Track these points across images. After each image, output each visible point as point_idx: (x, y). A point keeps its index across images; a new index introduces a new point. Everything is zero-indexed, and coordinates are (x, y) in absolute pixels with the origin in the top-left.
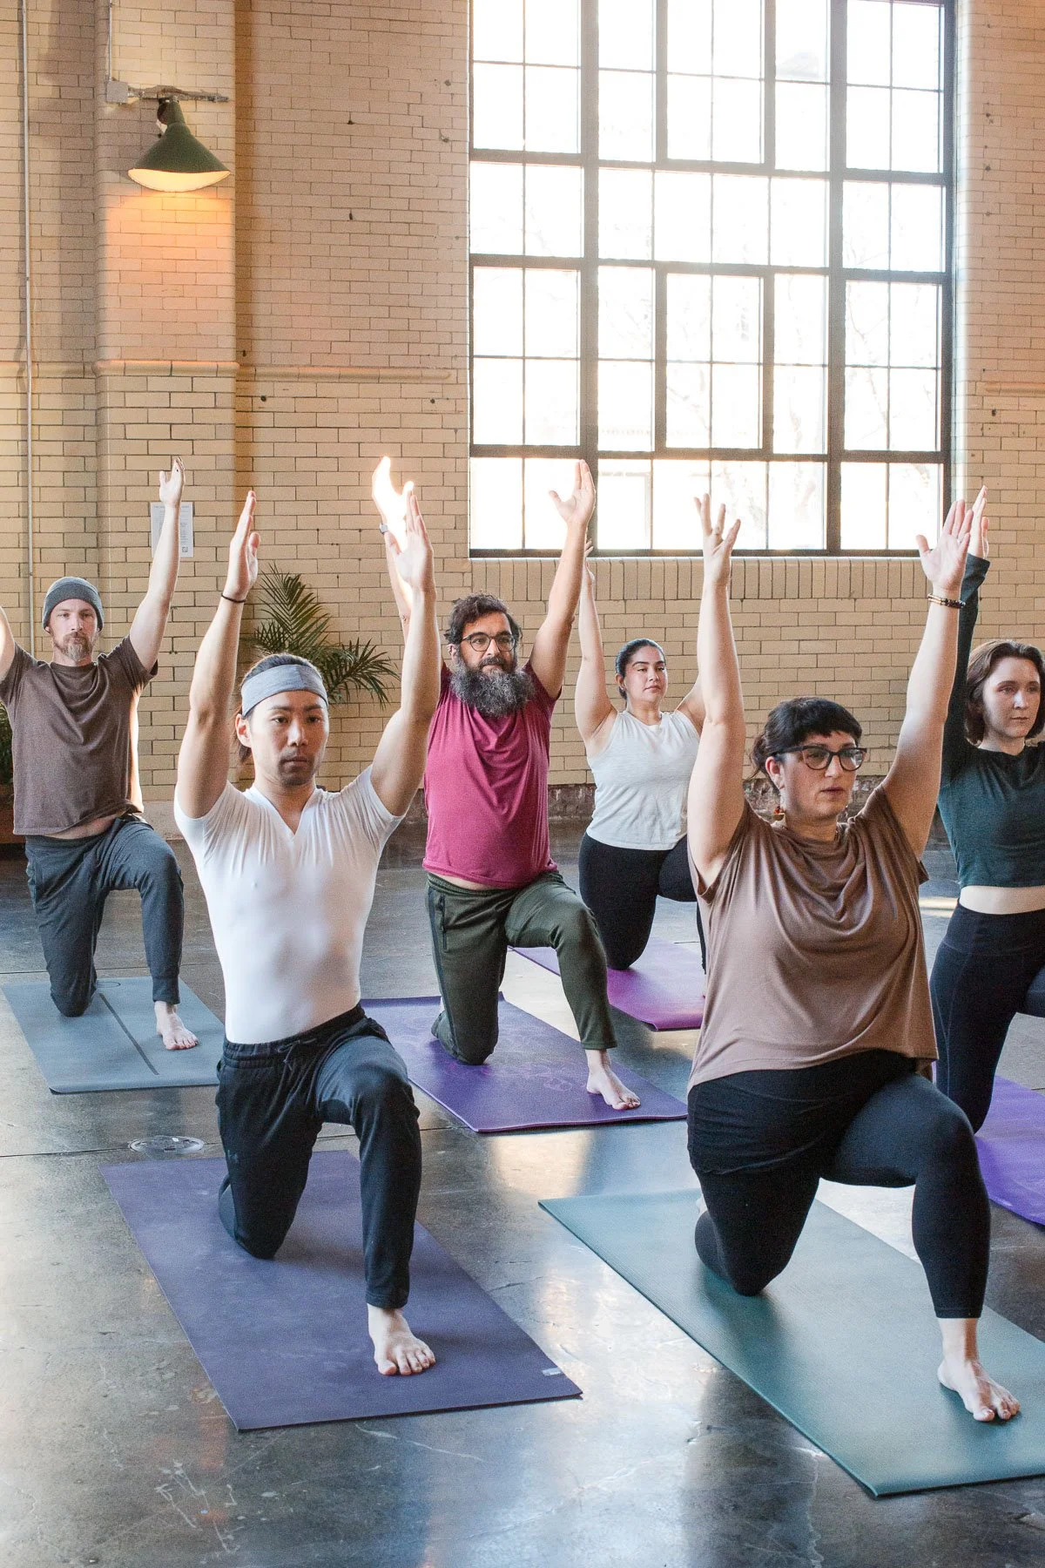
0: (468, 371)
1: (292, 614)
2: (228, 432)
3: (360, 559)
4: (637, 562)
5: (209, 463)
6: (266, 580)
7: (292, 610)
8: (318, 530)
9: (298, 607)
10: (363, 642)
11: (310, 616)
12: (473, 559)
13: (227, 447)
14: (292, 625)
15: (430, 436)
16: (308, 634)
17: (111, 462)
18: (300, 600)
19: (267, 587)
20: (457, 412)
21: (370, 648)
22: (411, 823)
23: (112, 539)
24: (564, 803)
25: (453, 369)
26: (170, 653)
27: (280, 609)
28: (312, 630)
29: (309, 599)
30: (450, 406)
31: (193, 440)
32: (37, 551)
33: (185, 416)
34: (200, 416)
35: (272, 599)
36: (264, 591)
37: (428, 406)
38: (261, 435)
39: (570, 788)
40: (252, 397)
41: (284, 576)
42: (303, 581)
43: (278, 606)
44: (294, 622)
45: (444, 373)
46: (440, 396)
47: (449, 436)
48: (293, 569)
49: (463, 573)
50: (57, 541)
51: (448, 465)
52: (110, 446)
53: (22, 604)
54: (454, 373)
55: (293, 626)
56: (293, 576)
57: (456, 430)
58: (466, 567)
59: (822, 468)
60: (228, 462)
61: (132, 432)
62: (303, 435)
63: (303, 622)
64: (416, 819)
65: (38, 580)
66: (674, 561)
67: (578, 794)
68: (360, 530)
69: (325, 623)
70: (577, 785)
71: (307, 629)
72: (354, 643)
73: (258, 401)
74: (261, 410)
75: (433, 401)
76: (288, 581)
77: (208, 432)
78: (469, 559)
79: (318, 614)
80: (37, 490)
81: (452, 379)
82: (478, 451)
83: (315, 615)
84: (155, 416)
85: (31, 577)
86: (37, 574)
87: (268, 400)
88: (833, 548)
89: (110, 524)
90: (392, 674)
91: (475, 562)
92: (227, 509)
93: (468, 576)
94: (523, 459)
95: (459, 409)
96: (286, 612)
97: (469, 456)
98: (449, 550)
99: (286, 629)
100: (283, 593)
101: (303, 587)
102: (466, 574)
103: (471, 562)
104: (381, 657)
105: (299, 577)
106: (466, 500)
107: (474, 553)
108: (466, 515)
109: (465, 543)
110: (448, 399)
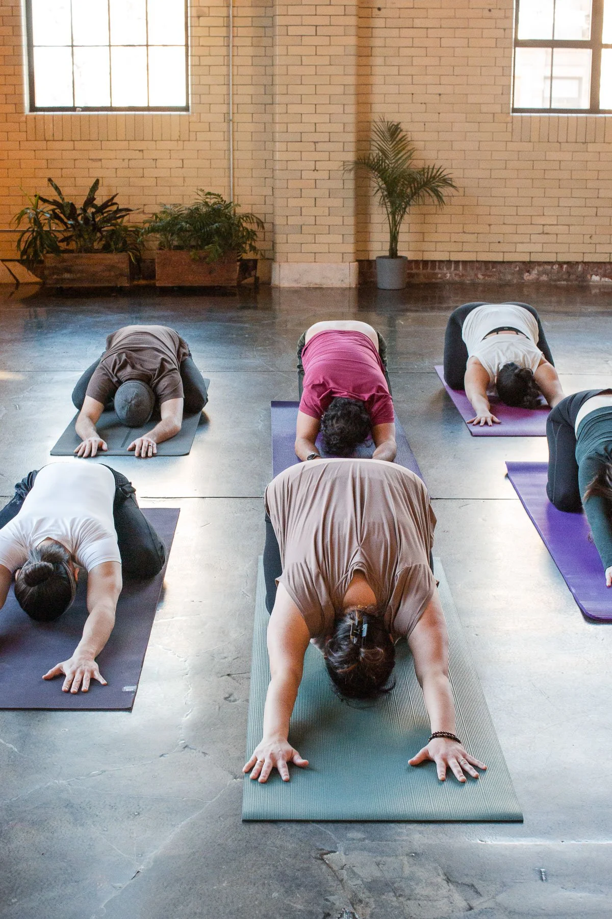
1: (392, 147)
2: (353, 31)
3: (439, 113)
5: (340, 51)
6: (376, 125)
7: (392, 146)
8: (413, 94)
9: (395, 144)
10: (437, 167)
11: (404, 149)
12: (515, 114)
13: (352, 41)
15: (486, 33)
16: (401, 161)
17: (278, 50)
18: (397, 139)
19: (375, 130)
20: (506, 18)
21: (441, 170)
22: (468, 282)
23: (278, 99)
24: (569, 273)
26: (314, 171)
27: (383, 143)
28: (403, 158)
29: (403, 139)
30: (501, 14)
31: (330, 36)
32: (236, 106)
33: (325, 21)
34: (334, 21)
35: (378, 137)
36: (373, 133)
37: (486, 13)
38: (377, 32)
39: (573, 264)
40: (371, 8)
41: (389, 124)
42: (402, 126)
43: (382, 142)
44: (393, 153)
46: (495, 7)
47: (500, 33)
48: (395, 119)
49: (507, 123)
50: (248, 99)
51: (499, 52)
52: (278, 40)
53: (226, 139)
55: (392, 155)
56: (396, 124)
57: (505, 30)
58: (509, 119)
60: (352, 50)
61: (292, 30)
62: (404, 32)
63: (398, 153)
64: (471, 280)
65: (236, 124)
67: (578, 268)
68: (440, 95)
69: (411, 154)
70: (577, 263)
71: (400, 158)
72: (431, 167)
73: (376, 11)
74: (376, 16)
75: (490, 10)
76: (392, 126)
77: (341, 30)
78: (511, 114)
79: (409, 148)
80: (235, 67)
82: (519, 44)
83: (406, 149)
84: (307, 20)
85: (231, 122)
86: (236, 120)
87: (382, 10)
89: (278, 89)
90: (454, 187)
91: (515, 116)
92: (351, 80)
93: (510, 125)
94: (553, 49)
95: (507, 15)
96: (388, 147)
97: (513, 47)
98: (498, 108)
99: (387, 157)
100: (387, 134)
101: (401, 131)
102: (509, 124)
103: (512, 116)
104: (446, 177)
105: (399, 123)
106: (510, 76)
107: (515, 110)
108: (510, 86)
109: (509, 104)
110: (500, 9)
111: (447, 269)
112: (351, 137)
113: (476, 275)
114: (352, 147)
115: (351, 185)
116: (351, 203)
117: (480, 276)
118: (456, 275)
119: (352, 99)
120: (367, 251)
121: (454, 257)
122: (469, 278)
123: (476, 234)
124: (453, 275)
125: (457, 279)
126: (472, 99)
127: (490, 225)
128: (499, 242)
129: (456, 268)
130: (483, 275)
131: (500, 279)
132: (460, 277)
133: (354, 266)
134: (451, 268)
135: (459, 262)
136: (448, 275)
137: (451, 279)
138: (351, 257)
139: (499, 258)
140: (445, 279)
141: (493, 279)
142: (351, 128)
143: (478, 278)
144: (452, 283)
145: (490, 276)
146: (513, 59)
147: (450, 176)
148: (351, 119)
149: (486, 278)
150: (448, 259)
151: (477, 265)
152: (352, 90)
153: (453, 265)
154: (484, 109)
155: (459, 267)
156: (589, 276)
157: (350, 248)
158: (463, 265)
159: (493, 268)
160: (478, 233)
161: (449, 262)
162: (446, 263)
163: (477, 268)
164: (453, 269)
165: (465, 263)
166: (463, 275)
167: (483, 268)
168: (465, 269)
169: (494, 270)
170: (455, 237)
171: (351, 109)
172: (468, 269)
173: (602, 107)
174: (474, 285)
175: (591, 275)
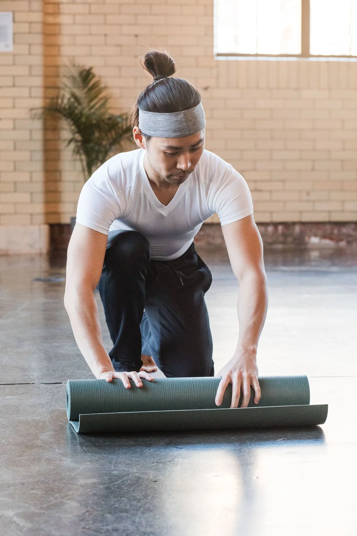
1: (85, 93)
4: (339, 62)
6: (66, 70)
7: (84, 91)
8: (105, 35)
11: (97, 96)
14: (84, 102)
16: (95, 107)
18: (90, 85)
19: (65, 75)
24: (285, 235)
28: (97, 105)
29: (97, 84)
35: (72, 83)
39: (289, 225)
41: (81, 68)
42: (95, 71)
43: (75, 88)
48: (87, 63)
49: (211, 68)
55: (86, 102)
56: (87, 68)
58: (213, 64)
63: (92, 100)
67: (295, 229)
68: (136, 36)
70: (294, 224)
76: (83, 71)
79: (102, 95)
91: (220, 60)
92: (37, 17)
93: (214, 70)
96: (79, 93)
98: (200, 51)
99: (80, 104)
100: (79, 79)
101: (94, 76)
105: (91, 69)
106: (213, 16)
107: (219, 55)
108: (213, 26)
109: (213, 46)
112: (39, 81)
114: (39, 92)
115: (38, 135)
116: (39, 156)
119: (38, 39)
120: (57, 214)
133: (45, 229)
138: (40, 219)
142: (39, 71)
148: (38, 60)
152: (38, 28)
154: (187, 51)
156: (307, 239)
157: (39, 208)
171: (38, 50)
173: (313, 51)
175: (309, 237)
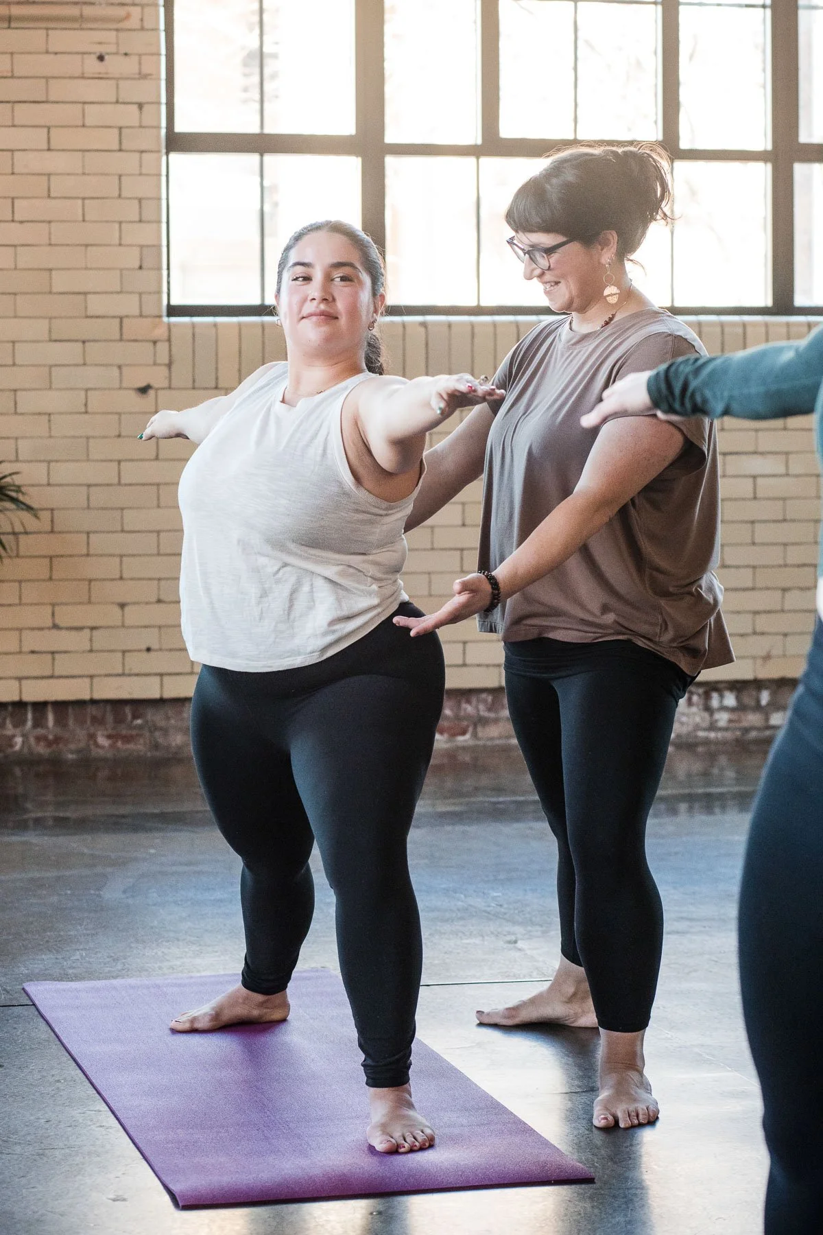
0: (162, 10)
4: (450, 325)
12: (173, 319)
15: (94, 115)
20: (143, 76)
22: (70, 756)
25: (134, 5)
30: (130, 66)
37: (92, 65)
45: (121, 12)
46: (113, 49)
47: (129, 115)
49: (155, 342)
51: (128, 162)
54: (135, 12)
57: (140, 106)
58: (161, 332)
59: (762, 173)
64: (79, 751)
66: (511, 323)
75: (101, 58)
78: (165, 319)
81: (134, 22)
82: (177, 142)
88: (783, 303)
90: (29, 508)
91: (176, 325)
93: (163, 348)
94: (262, 155)
95: (145, 70)
97: (164, 151)
98: (129, 305)
102: (159, 345)
103: (169, 325)
104: (8, 480)
106: (159, 222)
107: (173, 311)
108: (159, 246)
109: (159, 292)
110: (126, 54)
111: (15, 726)
113: (92, 737)
117: (102, 741)
118: (38, 739)
121: (34, 692)
122: (72, 746)
123: (87, 632)
124: (32, 740)
125: (42, 749)
126: (61, 282)
127: (122, 606)
128: (148, 650)
129: (38, 723)
130: (109, 737)
131: (156, 746)
132: (49, 744)
134: (24, 722)
135: (44, 704)
136: (19, 740)
137: (26, 751)
139: (148, 689)
140: (9, 751)
141: (139, 747)
143: (97, 745)
144: (29, 762)
145: (127, 739)
146: (164, 179)
147: (17, 480)
149: (119, 744)
150: (16, 698)
151: (92, 710)
153: (30, 716)
154: (96, 305)
155: (47, 719)
158: (55, 713)
159: (135, 717)
160: (93, 628)
161: (20, 705)
162: (10, 708)
163: (95, 720)
164: (29, 723)
165: (61, 706)
166: (57, 740)
167: (110, 718)
168: (61, 721)
169: (139, 722)
170: (32, 641)
172: (71, 722)
174: (87, 763)
